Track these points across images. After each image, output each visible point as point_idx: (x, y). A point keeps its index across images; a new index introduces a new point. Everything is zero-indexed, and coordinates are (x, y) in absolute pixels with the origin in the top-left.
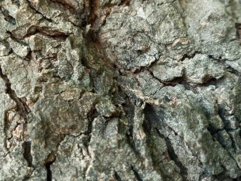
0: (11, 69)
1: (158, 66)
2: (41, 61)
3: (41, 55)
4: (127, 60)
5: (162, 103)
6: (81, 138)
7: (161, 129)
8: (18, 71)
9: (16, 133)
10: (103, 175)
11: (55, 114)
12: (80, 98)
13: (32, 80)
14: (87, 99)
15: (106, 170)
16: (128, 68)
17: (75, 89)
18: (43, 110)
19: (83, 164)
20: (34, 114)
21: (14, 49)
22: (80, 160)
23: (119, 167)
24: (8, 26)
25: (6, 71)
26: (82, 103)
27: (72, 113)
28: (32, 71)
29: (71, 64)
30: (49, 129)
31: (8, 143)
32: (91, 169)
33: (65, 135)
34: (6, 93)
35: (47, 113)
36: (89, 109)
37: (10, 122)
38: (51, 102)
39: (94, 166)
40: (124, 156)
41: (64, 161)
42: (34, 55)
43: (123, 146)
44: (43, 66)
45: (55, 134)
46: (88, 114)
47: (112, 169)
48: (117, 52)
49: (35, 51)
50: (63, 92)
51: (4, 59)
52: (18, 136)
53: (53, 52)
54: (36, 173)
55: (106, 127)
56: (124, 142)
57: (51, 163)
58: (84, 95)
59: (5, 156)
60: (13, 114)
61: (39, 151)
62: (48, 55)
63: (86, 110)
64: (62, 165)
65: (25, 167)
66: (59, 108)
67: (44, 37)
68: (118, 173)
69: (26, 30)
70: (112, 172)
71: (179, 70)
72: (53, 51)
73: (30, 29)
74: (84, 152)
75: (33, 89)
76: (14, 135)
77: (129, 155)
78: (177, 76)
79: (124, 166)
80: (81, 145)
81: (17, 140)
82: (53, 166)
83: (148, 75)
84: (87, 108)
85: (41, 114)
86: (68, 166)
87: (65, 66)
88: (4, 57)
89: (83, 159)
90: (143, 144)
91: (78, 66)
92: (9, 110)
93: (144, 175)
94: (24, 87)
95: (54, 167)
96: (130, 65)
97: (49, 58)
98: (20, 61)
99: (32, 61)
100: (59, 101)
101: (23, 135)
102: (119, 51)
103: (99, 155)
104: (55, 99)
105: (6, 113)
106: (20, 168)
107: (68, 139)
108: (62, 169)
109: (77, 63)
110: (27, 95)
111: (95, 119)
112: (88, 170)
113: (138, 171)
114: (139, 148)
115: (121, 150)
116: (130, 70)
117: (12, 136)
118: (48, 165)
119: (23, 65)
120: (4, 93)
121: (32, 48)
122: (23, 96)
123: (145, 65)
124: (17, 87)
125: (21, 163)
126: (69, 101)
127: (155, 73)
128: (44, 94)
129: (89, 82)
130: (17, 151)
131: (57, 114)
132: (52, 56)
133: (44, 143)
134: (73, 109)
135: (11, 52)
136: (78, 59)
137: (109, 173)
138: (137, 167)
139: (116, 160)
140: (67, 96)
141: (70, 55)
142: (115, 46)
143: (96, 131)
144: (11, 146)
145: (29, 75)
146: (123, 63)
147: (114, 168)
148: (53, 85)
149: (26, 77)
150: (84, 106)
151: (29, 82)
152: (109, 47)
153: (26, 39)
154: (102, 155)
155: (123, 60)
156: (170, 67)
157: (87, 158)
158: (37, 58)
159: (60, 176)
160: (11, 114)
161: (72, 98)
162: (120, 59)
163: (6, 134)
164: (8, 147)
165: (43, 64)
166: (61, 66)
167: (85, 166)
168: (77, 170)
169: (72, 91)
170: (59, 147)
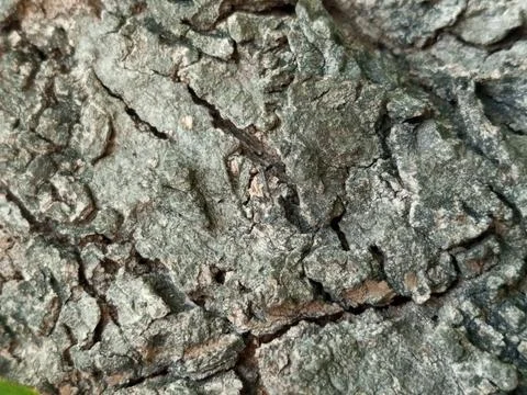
0: (211, 84)
1: (469, 21)
2: (260, 58)
3: (255, 47)
4: (405, 28)
5: (506, 72)
6: (379, 165)
7: (513, 122)
8: (224, 84)
9: (254, 190)
10: (442, 211)
11: (323, 132)
12: (357, 97)
13: (254, 94)
14: (369, 97)
15: (446, 202)
16: (409, 42)
17: (344, 83)
18: (301, 131)
19: (398, 204)
20: (289, 141)
21: (204, 50)
22: (391, 200)
23: (466, 191)
24: (181, 10)
25: (202, 89)
26: (361, 105)
27: (350, 127)
28: (249, 80)
29: (316, 49)
30: (321, 161)
31: (248, 210)
32: (417, 207)
33: (348, 168)
34: (216, 127)
35: (310, 133)
36: (377, 114)
37: (238, 177)
38: (311, 115)
39: (422, 200)
40: (471, 170)
41: (363, 210)
42: (244, 51)
43: (465, 154)
44: (266, 66)
45: (332, 169)
46: (376, 124)
47: (455, 197)
48: (380, 18)
49: (243, 43)
50: (324, 93)
51: (193, 70)
52: (260, 195)
53: (276, 37)
54: (320, 239)
55: (416, 139)
56: (463, 148)
57: (339, 219)
58: (363, 91)
59: (249, 232)
60: (240, 159)
61: (316, 200)
62: (269, 44)
63: (371, 118)
64: (360, 217)
65: (296, 235)
66: (327, 122)
67: (250, 16)
68: (469, 203)
69: (217, 10)
70: (457, 203)
71: (513, 14)
72: (276, 35)
73: (221, 6)
74: (395, 185)
75: (262, 107)
76: (252, 194)
77: (480, 165)
78: (511, 27)
79: (476, 188)
80: (385, 174)
81: (261, 202)
82: (344, 223)
83: (453, 43)
84: (372, 114)
85: (300, 137)
86: (372, 216)
87: (309, 54)
88: (193, 66)
89: (395, 196)
90: (499, 142)
91: (332, 47)
92: (230, 155)
93: (516, 195)
94: (245, 108)
95: (346, 224)
96: (412, 35)
97: (271, 50)
98: (222, 67)
99: (242, 62)
100: (322, 110)
101: (269, 190)
102: (382, 15)
103: (426, 179)
104: (314, 108)
105: (226, 161)
106: (288, 240)
107: (356, 173)
108: (363, 225)
109: (329, 44)
110: (255, 120)
111: (393, 130)
112: (412, 210)
113: (503, 189)
114: (493, 153)
115: (464, 161)
116: (412, 45)
117: (249, 199)
118: (334, 223)
119: (229, 73)
120: (212, 129)
121: (238, 39)
122: (248, 124)
123: (445, 24)
124: (233, 112)
125: (288, 231)
126: (338, 109)
127: (466, 36)
128: (294, 104)
129: (359, 71)
130: (273, 214)
131: (328, 133)
132: (277, 45)
133: (321, 186)
134: (349, 120)
135: (201, 55)
136: (328, 36)
137: (452, 206)
138: (499, 184)
139: (459, 180)
140: (335, 99)
141: (312, 32)
142: (372, 9)
143: (401, 149)
144: (253, 213)
145: (246, 87)
146: (396, 35)
147: (458, 195)
148: (304, 85)
149: (242, 91)
150: (366, 112)
151: (250, 98)
152: (360, 13)
153: (222, 26)
154: (431, 179)
155: (396, 30)
156: (494, 15)
157: (404, 192)
158: (251, 54)
159: (363, 235)
160: (236, 162)
161: (344, 102)
162: (390, 30)
163: (238, 197)
164: (249, 216)
165: (266, 62)
166: (300, 55)
167: (403, 207)
168: (390, 217)
169: (340, 89)
170: (347, 188)
